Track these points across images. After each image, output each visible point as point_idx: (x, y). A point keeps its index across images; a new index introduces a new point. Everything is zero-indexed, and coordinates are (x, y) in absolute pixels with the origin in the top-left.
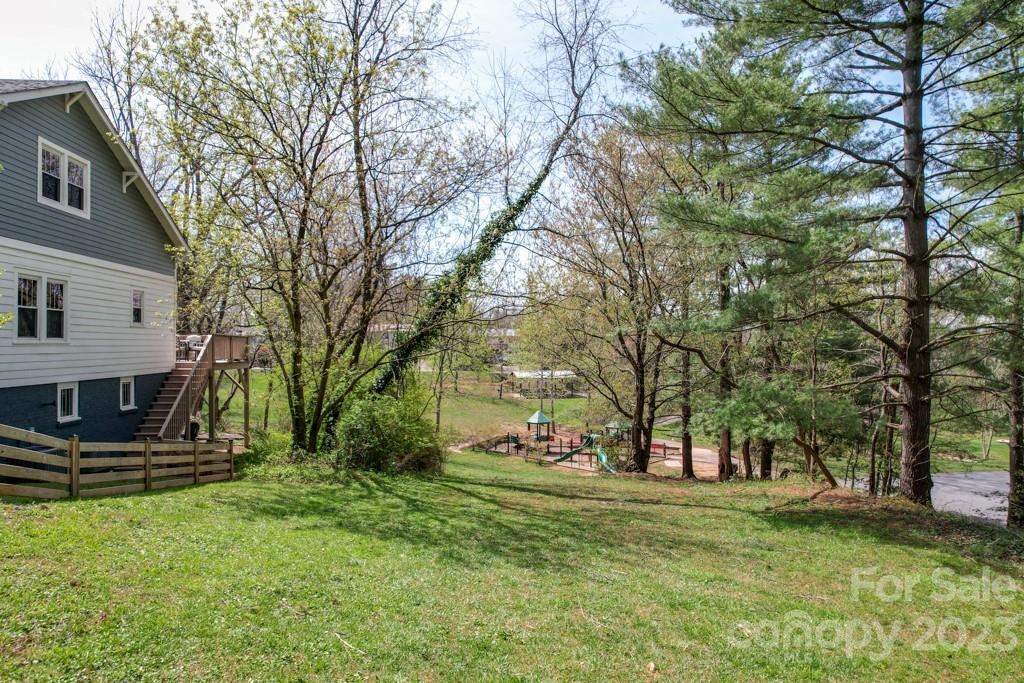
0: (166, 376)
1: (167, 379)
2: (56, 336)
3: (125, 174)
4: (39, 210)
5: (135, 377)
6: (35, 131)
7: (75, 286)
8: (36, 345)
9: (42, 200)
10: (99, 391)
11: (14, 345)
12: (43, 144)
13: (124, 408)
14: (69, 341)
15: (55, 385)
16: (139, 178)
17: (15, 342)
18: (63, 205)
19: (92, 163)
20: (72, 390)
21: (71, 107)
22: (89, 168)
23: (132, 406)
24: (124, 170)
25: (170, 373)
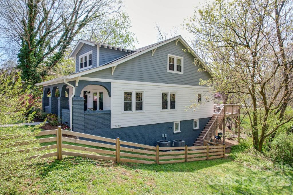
0: (210, 118)
1: (210, 119)
2: (173, 108)
3: (195, 59)
4: (168, 74)
5: (199, 119)
6: (167, 53)
7: (178, 94)
8: (168, 111)
9: (169, 71)
10: (186, 124)
11: (161, 112)
12: (169, 56)
13: (195, 128)
14: (177, 110)
15: (173, 122)
16: (198, 59)
17: (161, 111)
18: (175, 72)
19: (184, 58)
20: (178, 123)
21: (177, 43)
22: (183, 59)
23: (198, 128)
24: (194, 58)
25: (212, 117)
